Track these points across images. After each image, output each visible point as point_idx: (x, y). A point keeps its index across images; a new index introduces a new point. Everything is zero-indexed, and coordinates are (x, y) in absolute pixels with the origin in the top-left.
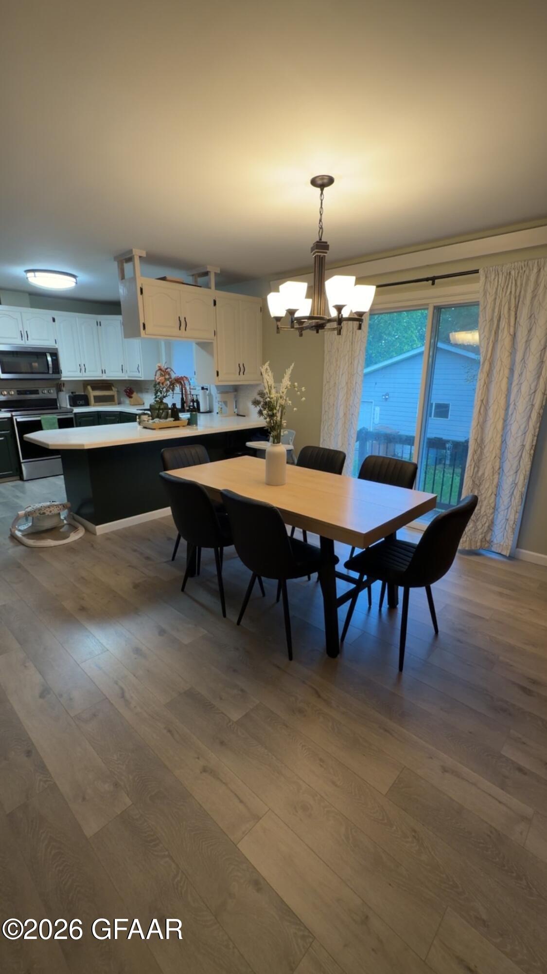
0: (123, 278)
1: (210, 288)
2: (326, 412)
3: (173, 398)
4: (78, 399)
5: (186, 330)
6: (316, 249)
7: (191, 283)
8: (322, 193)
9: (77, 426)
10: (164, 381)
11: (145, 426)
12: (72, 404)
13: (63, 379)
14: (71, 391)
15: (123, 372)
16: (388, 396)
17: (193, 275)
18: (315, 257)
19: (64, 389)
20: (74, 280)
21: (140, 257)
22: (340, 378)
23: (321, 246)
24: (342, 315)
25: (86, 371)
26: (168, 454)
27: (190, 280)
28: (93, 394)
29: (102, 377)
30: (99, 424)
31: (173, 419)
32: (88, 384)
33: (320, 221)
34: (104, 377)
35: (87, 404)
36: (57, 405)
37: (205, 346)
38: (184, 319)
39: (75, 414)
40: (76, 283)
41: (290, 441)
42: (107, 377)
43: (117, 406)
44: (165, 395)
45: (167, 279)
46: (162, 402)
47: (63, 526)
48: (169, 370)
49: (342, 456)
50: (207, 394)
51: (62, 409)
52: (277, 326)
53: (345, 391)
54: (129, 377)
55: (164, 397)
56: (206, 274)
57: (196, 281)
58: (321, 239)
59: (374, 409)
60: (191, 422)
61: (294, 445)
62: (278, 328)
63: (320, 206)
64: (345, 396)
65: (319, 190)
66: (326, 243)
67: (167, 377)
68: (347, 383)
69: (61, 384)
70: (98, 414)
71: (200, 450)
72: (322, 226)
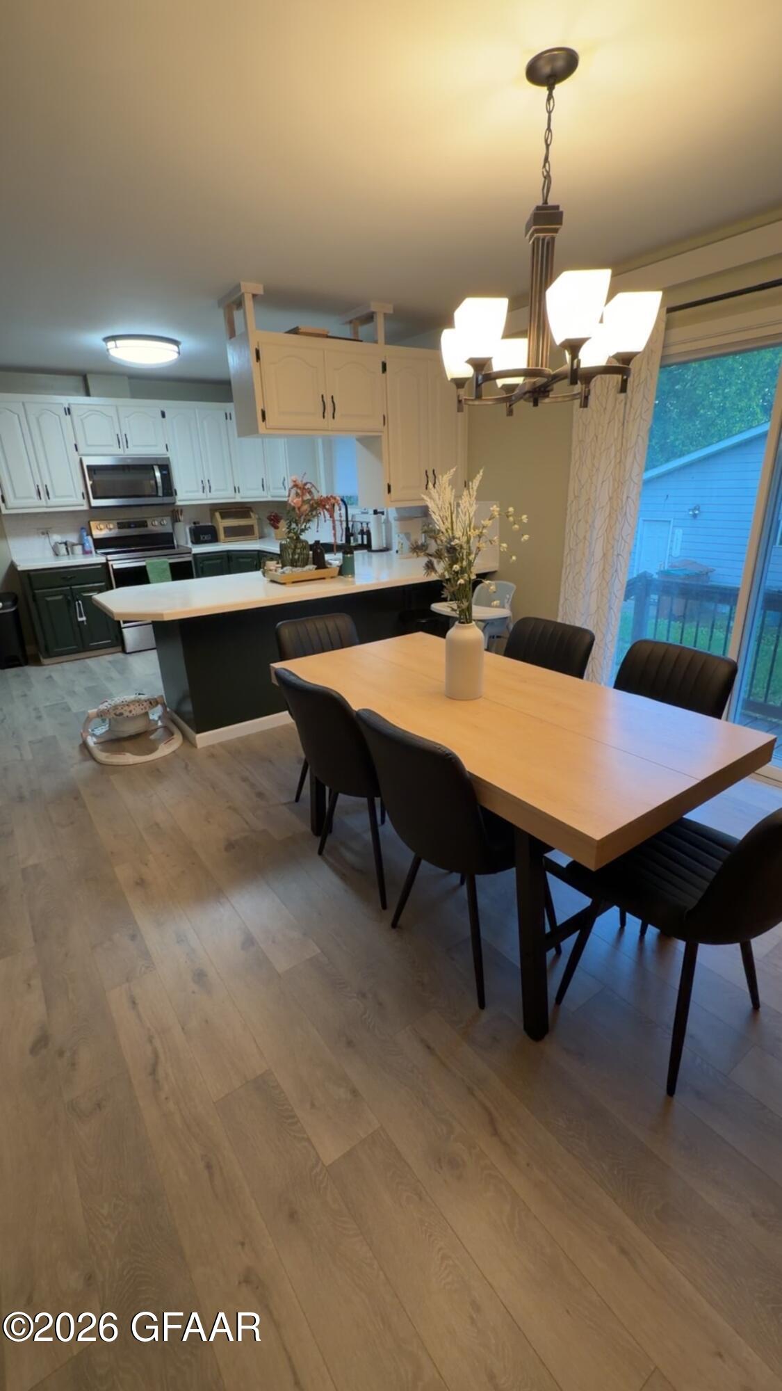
0: (232, 334)
1: (376, 342)
2: (570, 550)
3: (317, 531)
4: (203, 533)
5: (334, 417)
6: (534, 225)
7: (349, 337)
8: (550, 97)
9: (198, 576)
10: (302, 505)
11: (272, 579)
12: (194, 541)
13: (178, 503)
14: (193, 521)
15: (264, 490)
16: (698, 510)
17: (351, 322)
18: (533, 243)
19: (181, 518)
20: (175, 348)
21: (254, 296)
22: (598, 489)
23: (547, 216)
24: (579, 362)
25: (213, 489)
26: (287, 630)
27: (346, 331)
28: (222, 524)
29: (234, 498)
30: (229, 572)
31: (315, 567)
32: (216, 510)
33: (546, 160)
34: (238, 498)
35: (215, 539)
36: (173, 543)
37: (370, 442)
38: (331, 400)
39: (195, 555)
40: (179, 353)
41: (506, 601)
42: (242, 498)
43: (258, 541)
44: (303, 527)
45: (300, 331)
46: (298, 538)
47: (156, 730)
48: (308, 486)
49: (587, 640)
50: (383, 521)
51: (181, 548)
52: (458, 396)
53: (607, 513)
54: (272, 497)
55: (303, 531)
56: (370, 318)
57: (356, 333)
58: (545, 202)
59: (673, 533)
60: (345, 570)
61: (512, 609)
62: (460, 401)
63: (546, 127)
64: (607, 520)
65: (544, 91)
66: (557, 207)
67: (308, 497)
68: (611, 499)
69: (177, 511)
70: (229, 555)
71: (343, 622)
72: (548, 172)
